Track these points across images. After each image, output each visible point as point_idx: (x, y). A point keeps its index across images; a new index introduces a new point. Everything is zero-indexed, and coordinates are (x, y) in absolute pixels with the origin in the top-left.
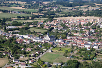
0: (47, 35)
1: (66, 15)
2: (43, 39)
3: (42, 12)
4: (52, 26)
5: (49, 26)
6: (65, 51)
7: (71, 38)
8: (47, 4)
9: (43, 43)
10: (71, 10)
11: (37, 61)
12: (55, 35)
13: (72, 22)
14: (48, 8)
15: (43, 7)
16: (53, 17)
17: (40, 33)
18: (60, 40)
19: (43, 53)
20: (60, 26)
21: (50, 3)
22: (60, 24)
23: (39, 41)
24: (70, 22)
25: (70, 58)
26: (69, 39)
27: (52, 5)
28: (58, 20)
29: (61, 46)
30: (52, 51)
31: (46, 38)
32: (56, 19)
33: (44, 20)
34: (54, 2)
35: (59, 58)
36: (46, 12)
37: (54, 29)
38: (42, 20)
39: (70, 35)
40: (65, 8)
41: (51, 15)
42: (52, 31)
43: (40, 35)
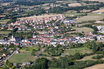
0: (12, 37)
1: (28, 14)
2: (8, 41)
3: (3, 14)
4: (16, 27)
5: (13, 27)
6: (32, 50)
7: (37, 37)
8: (8, 5)
9: (9, 45)
10: (33, 9)
11: (5, 63)
12: (21, 35)
13: (36, 21)
14: (10, 9)
15: (4, 9)
16: (16, 18)
17: (4, 35)
18: (26, 40)
19: (10, 54)
20: (24, 26)
21: (10, 4)
22: (24, 24)
23: (4, 43)
24: (34, 21)
25: (38, 57)
26: (35, 38)
27: (13, 5)
28: (21, 21)
29: (27, 46)
30: (19, 52)
31: (11, 40)
32: (19, 20)
33: (7, 22)
34: (14, 2)
35: (27, 58)
36: (7, 13)
37: (19, 30)
38: (5, 21)
39: (36, 34)
40: (27, 7)
41: (13, 16)
42: (16, 32)
43: (5, 37)
